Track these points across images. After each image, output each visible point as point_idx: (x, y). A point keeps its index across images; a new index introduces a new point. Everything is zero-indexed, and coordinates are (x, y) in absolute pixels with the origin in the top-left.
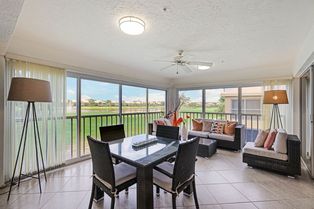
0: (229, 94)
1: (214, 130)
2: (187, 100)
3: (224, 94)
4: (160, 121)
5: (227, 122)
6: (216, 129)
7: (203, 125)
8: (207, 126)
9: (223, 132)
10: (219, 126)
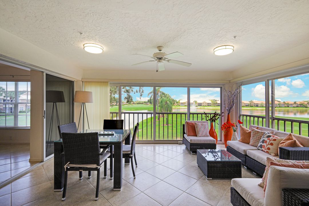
1: (261, 146)
4: (190, 123)
5: (289, 135)
6: (264, 146)
7: (251, 136)
8: (255, 138)
9: (276, 153)
10: (270, 141)
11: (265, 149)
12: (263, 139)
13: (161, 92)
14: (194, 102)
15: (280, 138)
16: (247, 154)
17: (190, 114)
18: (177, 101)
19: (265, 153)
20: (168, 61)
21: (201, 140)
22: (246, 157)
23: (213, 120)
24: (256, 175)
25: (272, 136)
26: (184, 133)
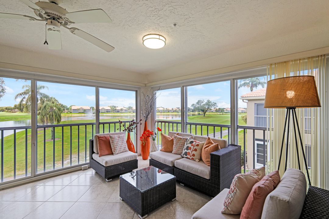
0: (252, 96)
1: (186, 154)
2: (213, 105)
3: (246, 97)
4: (102, 137)
5: (208, 139)
6: (189, 153)
7: (173, 144)
8: (178, 145)
9: (199, 158)
10: (194, 147)
11: (190, 156)
12: (187, 145)
13: (41, 94)
14: (91, 108)
15: (201, 143)
16: (175, 165)
17: (100, 123)
18: (68, 107)
19: (190, 160)
20: (73, 30)
21: (120, 159)
22: (174, 169)
23: (129, 130)
24: (184, 186)
25: (194, 141)
26: (93, 152)
